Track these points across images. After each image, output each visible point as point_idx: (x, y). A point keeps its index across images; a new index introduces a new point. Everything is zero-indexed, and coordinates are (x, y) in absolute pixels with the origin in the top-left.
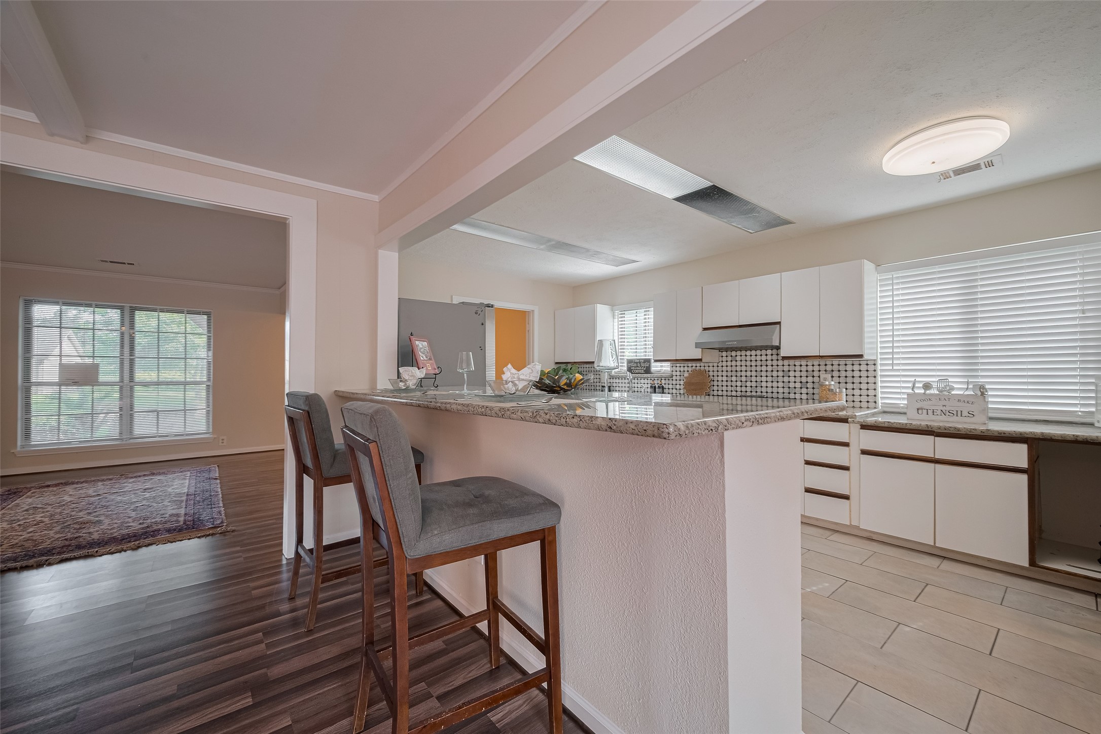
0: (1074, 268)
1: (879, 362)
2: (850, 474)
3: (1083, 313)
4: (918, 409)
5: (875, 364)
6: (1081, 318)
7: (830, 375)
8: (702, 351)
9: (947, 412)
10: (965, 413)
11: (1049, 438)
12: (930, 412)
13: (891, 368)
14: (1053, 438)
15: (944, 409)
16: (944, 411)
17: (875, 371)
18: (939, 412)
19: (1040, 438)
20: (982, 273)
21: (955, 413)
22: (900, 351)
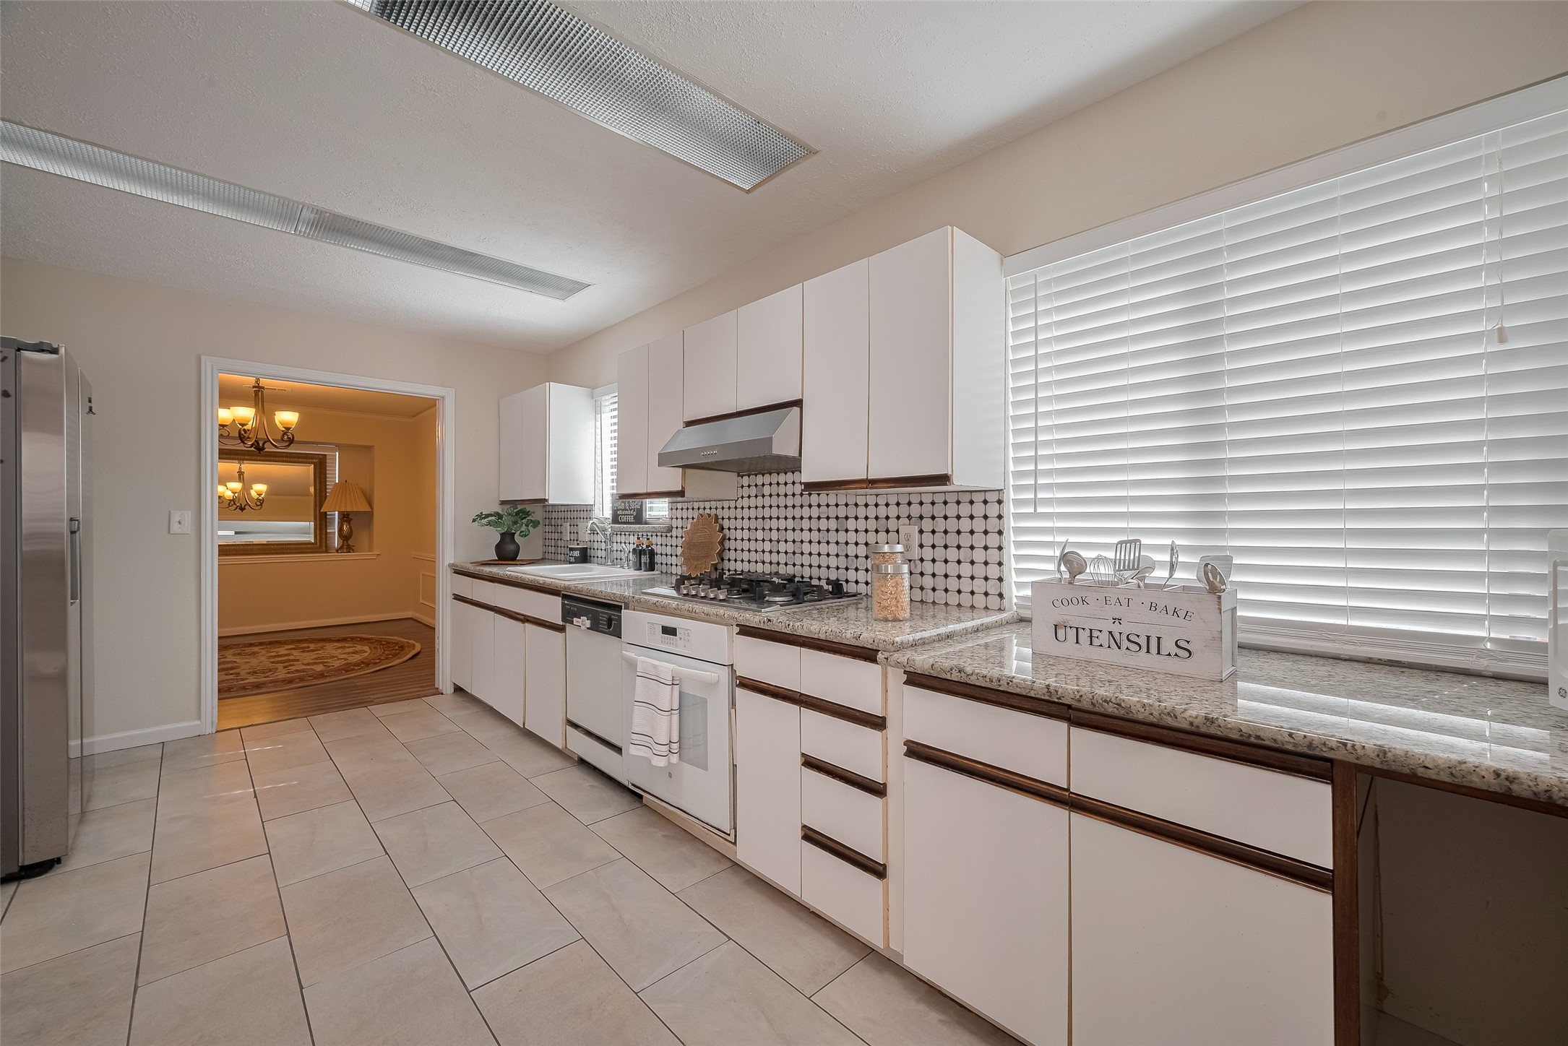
0: (1475, 206)
1: (1011, 495)
2: (886, 804)
3: (1502, 340)
4: (1056, 626)
5: (1000, 502)
6: (1493, 357)
7: (917, 529)
8: (684, 474)
9: (1124, 637)
10: (1168, 646)
11: (1406, 771)
12: (1084, 636)
13: (1032, 510)
14: (1421, 772)
15: (1116, 629)
16: (1117, 636)
17: (1000, 517)
18: (1104, 638)
19: (1373, 767)
20: (1233, 248)
21: (1143, 641)
22: (1051, 467)
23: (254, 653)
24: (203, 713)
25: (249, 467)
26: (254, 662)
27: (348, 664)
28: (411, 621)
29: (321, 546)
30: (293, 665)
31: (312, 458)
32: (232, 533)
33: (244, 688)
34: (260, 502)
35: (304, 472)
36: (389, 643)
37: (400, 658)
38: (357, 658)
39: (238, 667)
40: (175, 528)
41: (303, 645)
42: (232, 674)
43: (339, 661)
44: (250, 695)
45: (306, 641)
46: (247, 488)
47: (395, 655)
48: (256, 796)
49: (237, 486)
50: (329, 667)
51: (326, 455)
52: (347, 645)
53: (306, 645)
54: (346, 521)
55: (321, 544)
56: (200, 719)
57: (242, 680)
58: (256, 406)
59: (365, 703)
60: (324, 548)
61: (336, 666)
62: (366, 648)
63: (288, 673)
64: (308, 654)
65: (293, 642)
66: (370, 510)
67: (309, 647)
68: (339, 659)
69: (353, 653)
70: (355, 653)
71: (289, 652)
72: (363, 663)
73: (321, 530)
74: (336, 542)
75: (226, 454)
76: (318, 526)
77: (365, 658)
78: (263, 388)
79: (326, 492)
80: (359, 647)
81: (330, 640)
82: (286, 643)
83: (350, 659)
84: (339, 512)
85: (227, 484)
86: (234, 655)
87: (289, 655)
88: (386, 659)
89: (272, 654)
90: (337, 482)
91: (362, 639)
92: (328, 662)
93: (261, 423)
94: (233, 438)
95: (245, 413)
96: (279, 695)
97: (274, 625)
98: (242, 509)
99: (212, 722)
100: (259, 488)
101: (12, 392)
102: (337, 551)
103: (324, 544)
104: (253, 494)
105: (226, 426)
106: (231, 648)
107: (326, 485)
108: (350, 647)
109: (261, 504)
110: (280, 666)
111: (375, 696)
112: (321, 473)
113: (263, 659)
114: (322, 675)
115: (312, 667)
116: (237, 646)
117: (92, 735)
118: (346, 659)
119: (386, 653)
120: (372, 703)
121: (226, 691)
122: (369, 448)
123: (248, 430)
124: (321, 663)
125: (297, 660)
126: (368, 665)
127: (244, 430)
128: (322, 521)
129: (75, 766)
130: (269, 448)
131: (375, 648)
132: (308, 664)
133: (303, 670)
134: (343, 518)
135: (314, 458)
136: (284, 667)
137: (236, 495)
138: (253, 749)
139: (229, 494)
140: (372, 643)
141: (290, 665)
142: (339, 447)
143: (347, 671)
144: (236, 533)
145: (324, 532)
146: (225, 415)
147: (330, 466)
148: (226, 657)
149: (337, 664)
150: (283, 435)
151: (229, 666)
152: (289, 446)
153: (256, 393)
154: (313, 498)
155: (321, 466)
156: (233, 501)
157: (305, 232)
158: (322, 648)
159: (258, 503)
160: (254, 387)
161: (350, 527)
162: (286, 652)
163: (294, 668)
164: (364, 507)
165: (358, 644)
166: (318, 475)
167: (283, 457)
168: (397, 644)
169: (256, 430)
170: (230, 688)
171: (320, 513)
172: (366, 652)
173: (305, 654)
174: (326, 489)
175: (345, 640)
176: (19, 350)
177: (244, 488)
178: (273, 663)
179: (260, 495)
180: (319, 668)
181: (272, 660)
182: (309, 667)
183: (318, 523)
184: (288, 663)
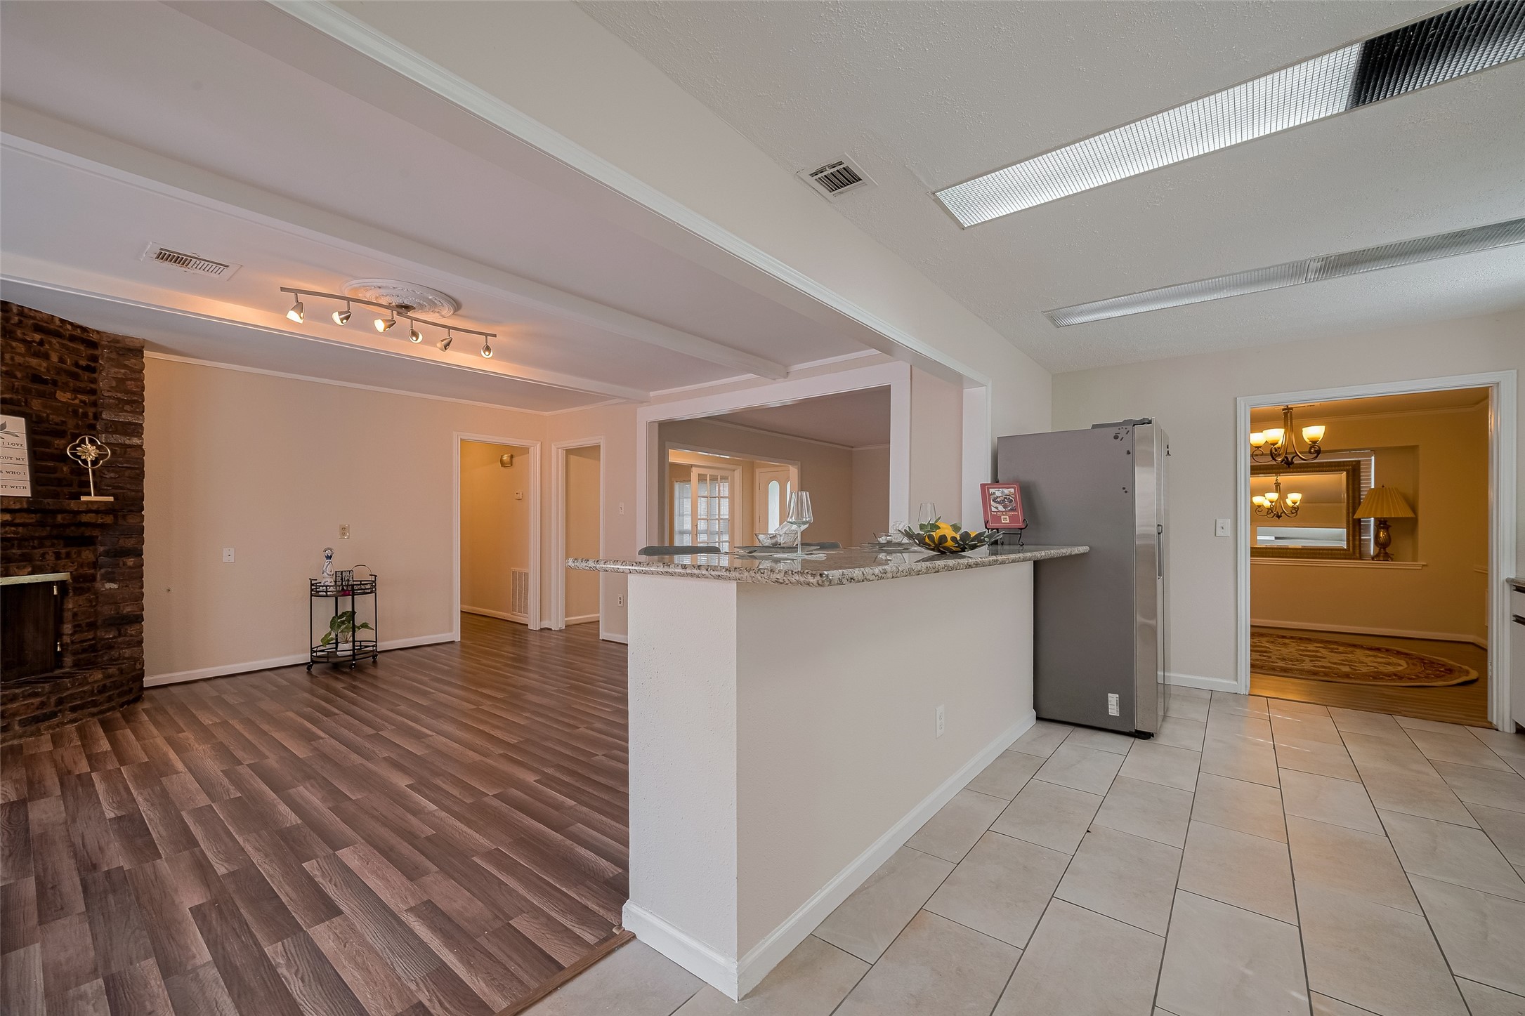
23: (1285, 644)
24: (1239, 677)
25: (1285, 479)
26: (1284, 651)
27: (1378, 672)
28: (1471, 646)
29: (1354, 553)
30: (1320, 661)
31: (1344, 466)
32: (1273, 538)
33: (1273, 669)
34: (1295, 510)
35: (1336, 481)
36: (1433, 663)
37: (1444, 681)
38: (1390, 669)
39: (1271, 652)
40: (1219, 532)
41: (1332, 646)
42: (1265, 656)
43: (1368, 668)
44: (1276, 676)
45: (1335, 643)
46: (1283, 497)
47: (1438, 677)
48: (1274, 748)
49: (1274, 496)
50: (1357, 670)
51: (1359, 461)
52: (1380, 655)
53: (1336, 647)
54: (1383, 528)
55: (1355, 550)
56: (1237, 680)
57: (1273, 662)
58: (1285, 426)
59: (1390, 712)
60: (1358, 555)
61: (1364, 671)
62: (1403, 662)
63: (1314, 666)
64: (1336, 655)
65: (1322, 642)
66: (1410, 514)
67: (1338, 649)
68: (1368, 666)
69: (1385, 664)
70: (1389, 664)
71: (1317, 649)
72: (1395, 675)
73: (1354, 536)
74: (1372, 549)
75: (1256, 470)
76: (1351, 532)
77: (1398, 671)
78: (1292, 409)
79: (1360, 499)
80: (1394, 660)
81: (1362, 647)
82: (1316, 641)
83: (1380, 668)
84: (1375, 519)
85: (1266, 494)
86: (1268, 642)
87: (1317, 651)
88: (1426, 677)
89: (1301, 648)
90: (1373, 487)
91: (1399, 653)
92: (1356, 666)
93: (1290, 438)
94: (1266, 455)
95: (1276, 435)
96: (1303, 681)
97: (1311, 624)
98: (1279, 517)
99: (1246, 686)
100: (1294, 498)
101: (1131, 451)
102: (1373, 559)
103: (1357, 551)
104: (1289, 502)
105: (1260, 447)
106: (1267, 637)
107: (1360, 491)
108: (1383, 658)
109: (1297, 511)
110: (1307, 659)
111: (1402, 709)
112: (1354, 480)
113: (1292, 650)
114: (1347, 676)
115: (1338, 667)
116: (1271, 635)
117: (1170, 671)
118: (1375, 667)
119: (1427, 671)
120: (1400, 713)
121: (1255, 667)
122: (1414, 449)
123: (1279, 448)
124: (1348, 665)
125: (1324, 658)
126: (1401, 678)
127: (1275, 448)
128: (1356, 528)
129: (1161, 688)
130: (1296, 461)
131: (1413, 664)
132: (1335, 663)
133: (1329, 668)
134: (1380, 524)
135: (1348, 465)
136: (1311, 661)
137: (1273, 504)
138: (1276, 715)
139: (1267, 504)
140: (1412, 659)
141: (1317, 661)
142: (1375, 451)
143: (1375, 678)
144: (1276, 538)
145: (1357, 538)
146: (1258, 438)
147: (1364, 472)
148: (1261, 642)
149: (1365, 670)
150: (1311, 448)
151: (1263, 649)
152: (1317, 457)
153: (1286, 414)
154: (1345, 505)
155: (1354, 472)
156: (1270, 510)
157: (1314, 278)
158: (1352, 652)
159: (1294, 511)
160: (1283, 410)
161: (1389, 536)
162: (1314, 649)
163: (1320, 664)
164: (1407, 513)
165: (1392, 656)
166: (1351, 483)
167: (1314, 467)
168: (1443, 665)
169: (1285, 447)
170: (1262, 667)
171: (1354, 520)
172: (1402, 665)
173: (1333, 654)
174: (1360, 495)
175: (1378, 649)
176: (1134, 425)
177: (1280, 497)
178: (1301, 655)
179: (1295, 503)
180: (1346, 669)
181: (1301, 653)
182: (1335, 666)
183: (1351, 528)
184: (1314, 658)
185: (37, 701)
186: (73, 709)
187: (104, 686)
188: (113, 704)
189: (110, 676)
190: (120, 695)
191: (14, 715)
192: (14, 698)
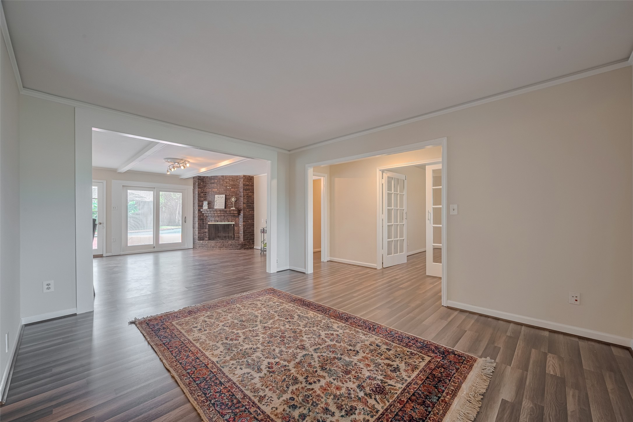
185: (220, 244)
186: (226, 247)
187: (231, 244)
188: (234, 248)
189: (233, 243)
190: (235, 247)
191: (217, 245)
192: (217, 243)
